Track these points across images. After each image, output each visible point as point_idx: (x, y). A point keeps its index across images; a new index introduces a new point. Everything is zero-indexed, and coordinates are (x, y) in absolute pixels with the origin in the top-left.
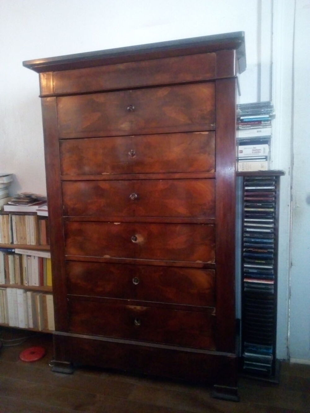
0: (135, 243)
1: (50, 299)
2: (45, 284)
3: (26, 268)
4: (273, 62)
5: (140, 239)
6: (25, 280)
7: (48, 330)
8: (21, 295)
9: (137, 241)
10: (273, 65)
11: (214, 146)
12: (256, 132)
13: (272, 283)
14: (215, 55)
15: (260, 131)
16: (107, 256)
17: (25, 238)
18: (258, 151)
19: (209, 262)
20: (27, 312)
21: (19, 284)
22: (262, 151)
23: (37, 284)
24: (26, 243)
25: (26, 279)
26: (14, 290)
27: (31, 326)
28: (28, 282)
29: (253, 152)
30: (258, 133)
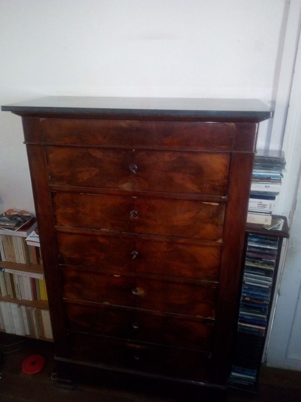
0: (135, 295)
1: (46, 315)
2: (38, 299)
3: (17, 284)
5: (140, 292)
6: (18, 295)
7: (45, 337)
8: (15, 309)
9: (137, 293)
11: (223, 218)
12: (264, 186)
13: (264, 328)
14: (235, 126)
15: (269, 187)
16: (107, 303)
17: (14, 257)
18: (264, 206)
19: (209, 318)
20: (23, 323)
21: (12, 297)
22: (268, 207)
23: (31, 299)
24: (16, 262)
25: (19, 294)
26: (8, 304)
27: (28, 333)
28: (21, 297)
29: (258, 206)
30: (266, 188)
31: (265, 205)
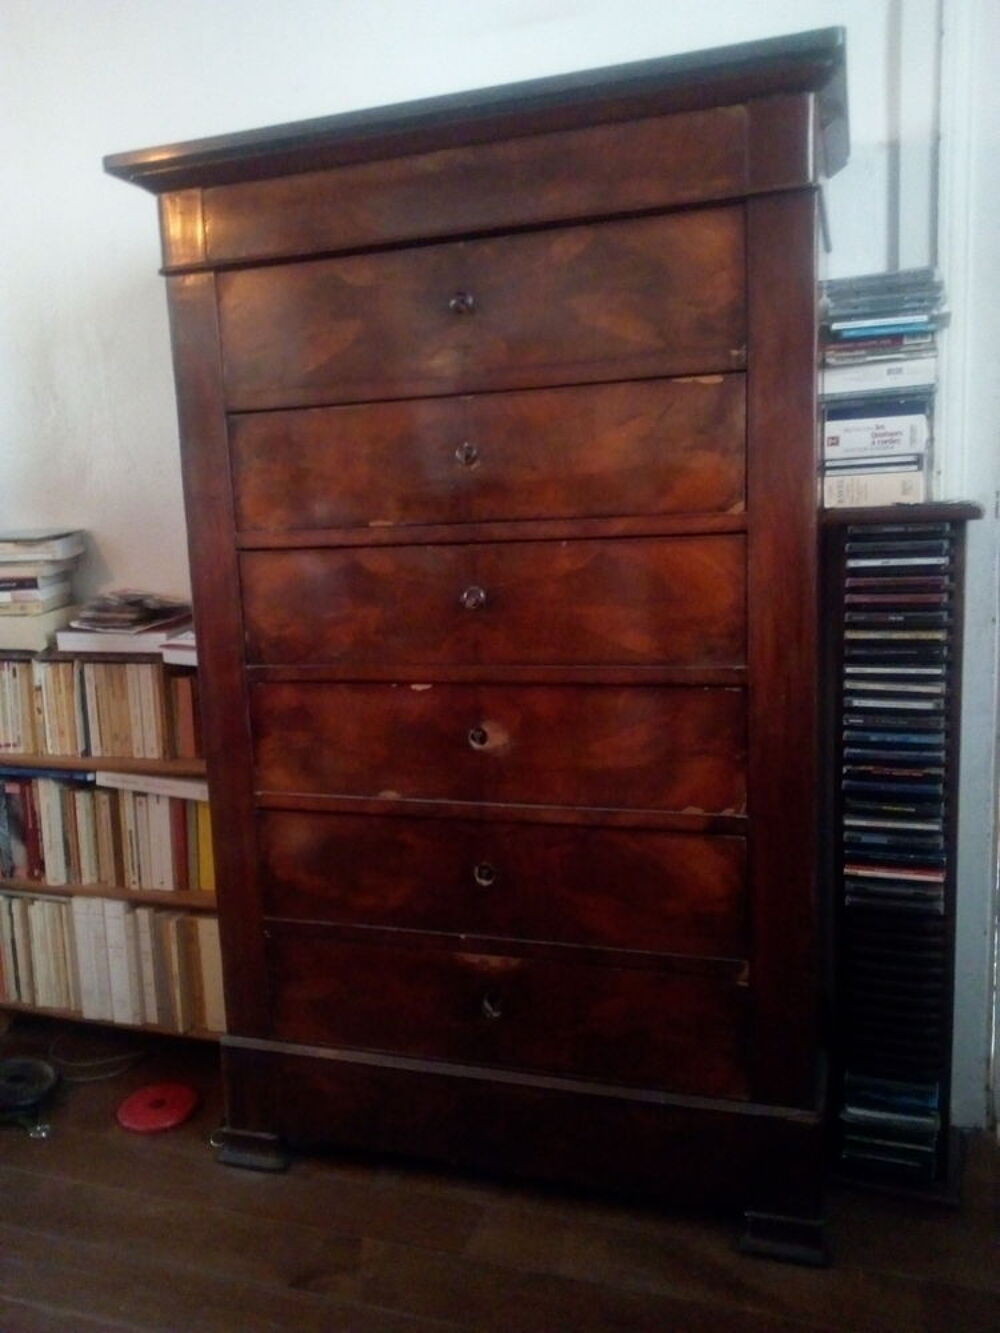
0: (480, 751)
1: (208, 930)
2: (193, 886)
3: (131, 832)
4: (942, 130)
5: (497, 739)
6: (131, 873)
7: (206, 1030)
8: (119, 918)
9: (488, 745)
10: (942, 142)
11: (741, 424)
12: (885, 372)
13: (939, 878)
14: (745, 114)
15: (900, 371)
16: (391, 795)
17: (128, 739)
18: (893, 438)
19: (728, 812)
20: (139, 971)
21: (112, 883)
22: (905, 438)
23: (168, 885)
24: (132, 753)
25: (133, 868)
26: (96, 903)
27: (153, 1018)
28: (140, 878)
29: (874, 443)
30: (892, 376)
31: (896, 434)
